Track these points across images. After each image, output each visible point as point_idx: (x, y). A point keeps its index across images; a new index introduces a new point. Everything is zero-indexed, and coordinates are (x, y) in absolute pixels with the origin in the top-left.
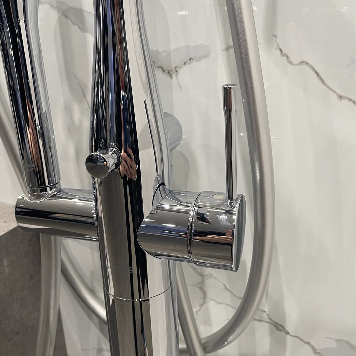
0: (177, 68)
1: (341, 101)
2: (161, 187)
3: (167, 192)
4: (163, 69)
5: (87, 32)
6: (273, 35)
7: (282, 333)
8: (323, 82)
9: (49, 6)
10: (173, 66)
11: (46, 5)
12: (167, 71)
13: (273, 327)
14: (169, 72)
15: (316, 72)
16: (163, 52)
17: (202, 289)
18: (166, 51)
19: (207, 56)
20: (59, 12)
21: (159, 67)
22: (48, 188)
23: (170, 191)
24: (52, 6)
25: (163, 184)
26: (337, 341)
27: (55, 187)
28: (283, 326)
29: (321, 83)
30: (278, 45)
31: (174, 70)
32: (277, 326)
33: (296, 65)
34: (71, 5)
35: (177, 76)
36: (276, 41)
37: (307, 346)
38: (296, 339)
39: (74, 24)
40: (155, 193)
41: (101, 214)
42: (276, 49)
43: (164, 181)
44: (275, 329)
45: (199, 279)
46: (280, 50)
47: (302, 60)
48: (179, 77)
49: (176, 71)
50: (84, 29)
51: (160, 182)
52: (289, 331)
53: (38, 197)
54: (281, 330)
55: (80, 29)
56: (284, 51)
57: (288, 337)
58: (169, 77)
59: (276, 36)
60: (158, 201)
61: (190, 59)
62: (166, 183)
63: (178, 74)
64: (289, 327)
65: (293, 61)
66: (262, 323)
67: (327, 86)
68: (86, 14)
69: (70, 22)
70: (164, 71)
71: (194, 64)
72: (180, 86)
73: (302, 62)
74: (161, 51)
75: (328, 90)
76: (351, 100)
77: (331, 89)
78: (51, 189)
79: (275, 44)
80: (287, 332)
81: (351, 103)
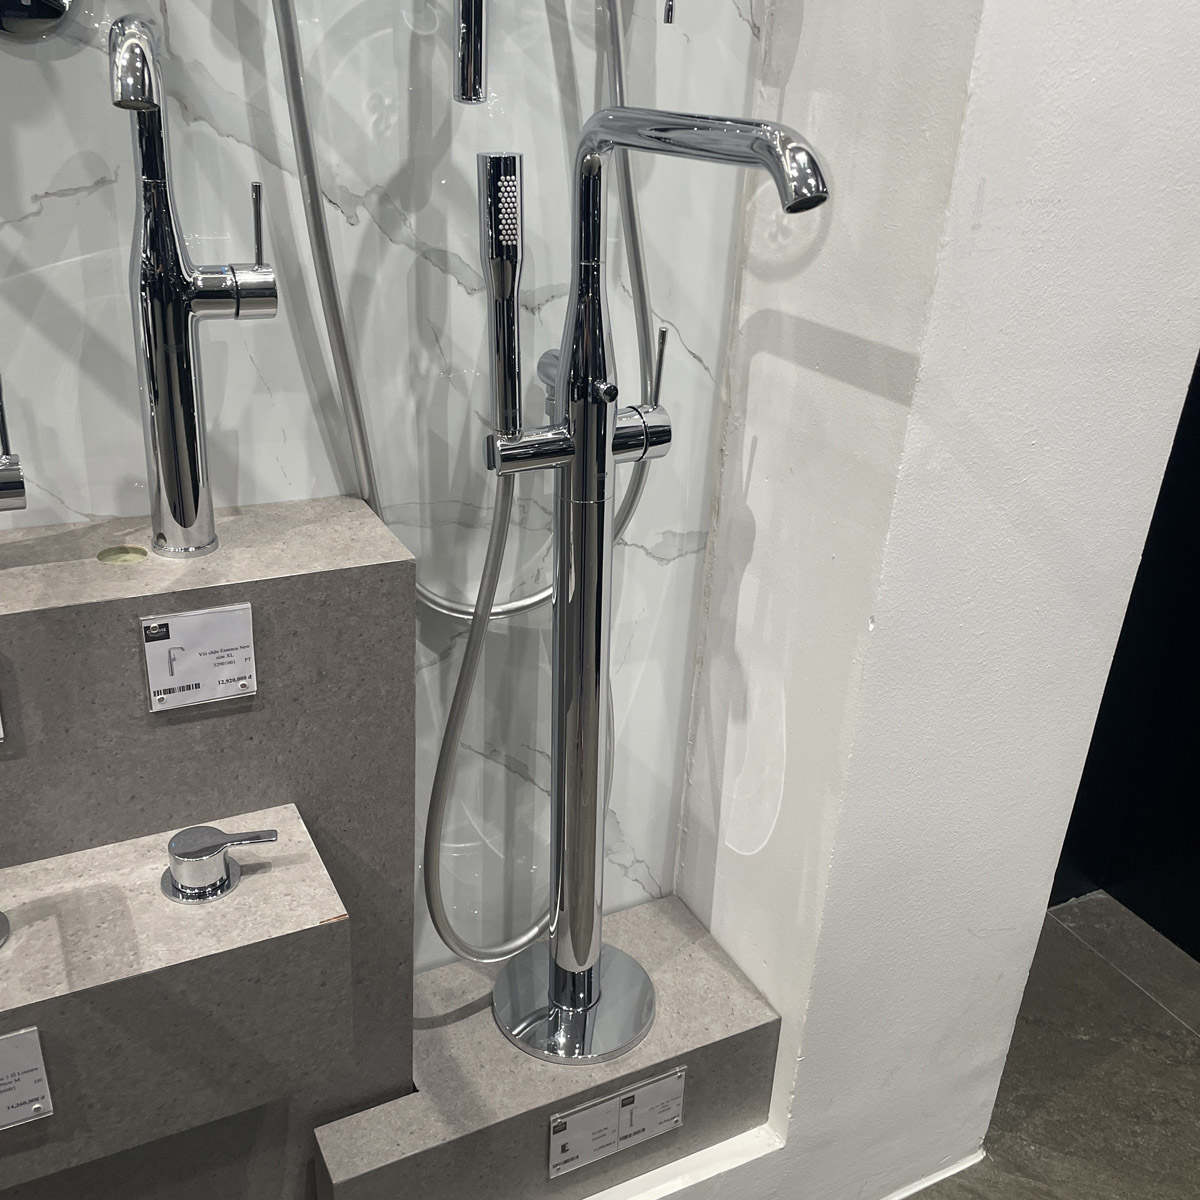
0: (539, 306)
5: (450, 273)
9: (405, 247)
11: (402, 245)
12: (531, 308)
14: (532, 310)
16: (528, 291)
18: (531, 290)
20: (417, 253)
21: (523, 305)
24: (409, 246)
26: (664, 533)
30: (621, 283)
31: (537, 308)
34: (433, 246)
35: (539, 313)
36: (620, 280)
37: (640, 549)
38: (633, 547)
39: (435, 265)
42: (620, 286)
46: (623, 286)
48: (541, 313)
49: (539, 309)
54: (620, 544)
55: (441, 270)
57: (626, 547)
58: (532, 314)
59: (620, 276)
61: (552, 296)
64: (627, 539)
69: (431, 263)
70: (527, 308)
71: (556, 301)
72: (541, 321)
80: (625, 544)
81: (669, 325)
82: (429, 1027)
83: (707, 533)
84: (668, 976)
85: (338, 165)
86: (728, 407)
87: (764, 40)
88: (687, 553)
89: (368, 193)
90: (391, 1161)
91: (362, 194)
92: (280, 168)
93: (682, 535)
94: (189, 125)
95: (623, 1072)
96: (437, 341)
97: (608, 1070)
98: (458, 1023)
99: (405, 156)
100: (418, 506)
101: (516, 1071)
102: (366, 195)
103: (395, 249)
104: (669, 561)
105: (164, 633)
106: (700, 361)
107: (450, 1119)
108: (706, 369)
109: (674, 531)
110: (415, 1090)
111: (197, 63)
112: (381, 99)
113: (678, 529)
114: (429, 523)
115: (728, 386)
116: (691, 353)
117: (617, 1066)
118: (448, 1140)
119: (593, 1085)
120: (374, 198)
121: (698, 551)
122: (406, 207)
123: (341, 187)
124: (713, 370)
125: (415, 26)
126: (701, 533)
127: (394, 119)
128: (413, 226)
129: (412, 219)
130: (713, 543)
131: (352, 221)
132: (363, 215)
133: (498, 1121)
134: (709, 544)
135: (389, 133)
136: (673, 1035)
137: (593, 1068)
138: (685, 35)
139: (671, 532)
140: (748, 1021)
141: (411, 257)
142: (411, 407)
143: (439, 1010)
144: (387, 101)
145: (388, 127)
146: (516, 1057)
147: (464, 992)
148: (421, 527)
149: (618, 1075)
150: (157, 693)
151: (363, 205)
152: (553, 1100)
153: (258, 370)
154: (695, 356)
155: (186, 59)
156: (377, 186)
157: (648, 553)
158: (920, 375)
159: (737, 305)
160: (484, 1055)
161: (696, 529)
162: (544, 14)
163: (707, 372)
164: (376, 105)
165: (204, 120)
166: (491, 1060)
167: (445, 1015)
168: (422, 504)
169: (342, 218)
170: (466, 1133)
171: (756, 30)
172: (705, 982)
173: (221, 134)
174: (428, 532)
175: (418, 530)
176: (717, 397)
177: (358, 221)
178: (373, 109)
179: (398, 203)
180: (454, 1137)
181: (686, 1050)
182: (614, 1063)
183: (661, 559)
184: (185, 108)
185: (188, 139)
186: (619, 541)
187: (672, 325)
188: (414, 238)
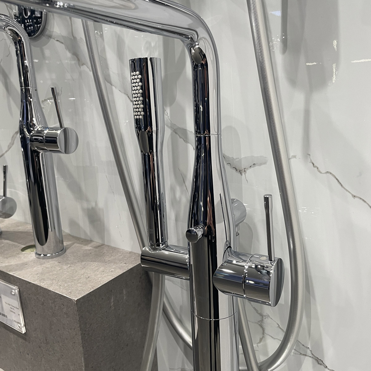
0: (245, 169)
1: (354, 199)
2: (229, 249)
3: (233, 252)
4: (236, 169)
5: (189, 143)
6: (308, 154)
7: (322, 367)
8: (342, 185)
10: (243, 168)
12: (239, 171)
13: (315, 361)
14: (240, 171)
15: (337, 179)
16: (236, 159)
17: (261, 326)
18: (238, 158)
19: (265, 163)
20: (171, 130)
21: (234, 168)
22: (161, 244)
23: (235, 252)
25: (230, 247)
27: (165, 244)
28: (322, 361)
29: (340, 186)
30: (311, 160)
31: (243, 170)
32: (318, 361)
33: (324, 173)
34: (179, 127)
35: (245, 174)
36: (310, 158)
39: (180, 137)
40: (225, 252)
41: (192, 263)
42: (310, 163)
43: (230, 245)
44: (316, 363)
45: (259, 318)
46: (313, 163)
47: (327, 171)
48: (246, 174)
49: (245, 171)
50: (187, 141)
51: (228, 246)
52: (327, 366)
53: (155, 249)
54: (321, 364)
55: (184, 141)
56: (315, 164)
58: (240, 174)
59: (309, 155)
60: (226, 258)
61: (254, 164)
62: (232, 246)
63: (246, 173)
64: (326, 364)
65: (321, 171)
66: (307, 357)
67: (344, 188)
68: (188, 132)
69: (178, 136)
70: (237, 170)
71: (257, 167)
72: (247, 180)
73: (327, 172)
74: (235, 158)
75: (346, 191)
76: (361, 198)
77: (347, 190)
78: (163, 245)
79: (310, 160)
80: (325, 366)
81: (362, 201)
92: (111, 85)
94: (80, 68)
96: (184, 182)
112: (150, 44)
128: (169, 115)
144: (153, 45)
153: (109, 182)
155: (78, 38)
165: (85, 64)
184: (79, 60)
185: (80, 73)
186: (319, 361)
187: (365, 202)
188: (169, 121)
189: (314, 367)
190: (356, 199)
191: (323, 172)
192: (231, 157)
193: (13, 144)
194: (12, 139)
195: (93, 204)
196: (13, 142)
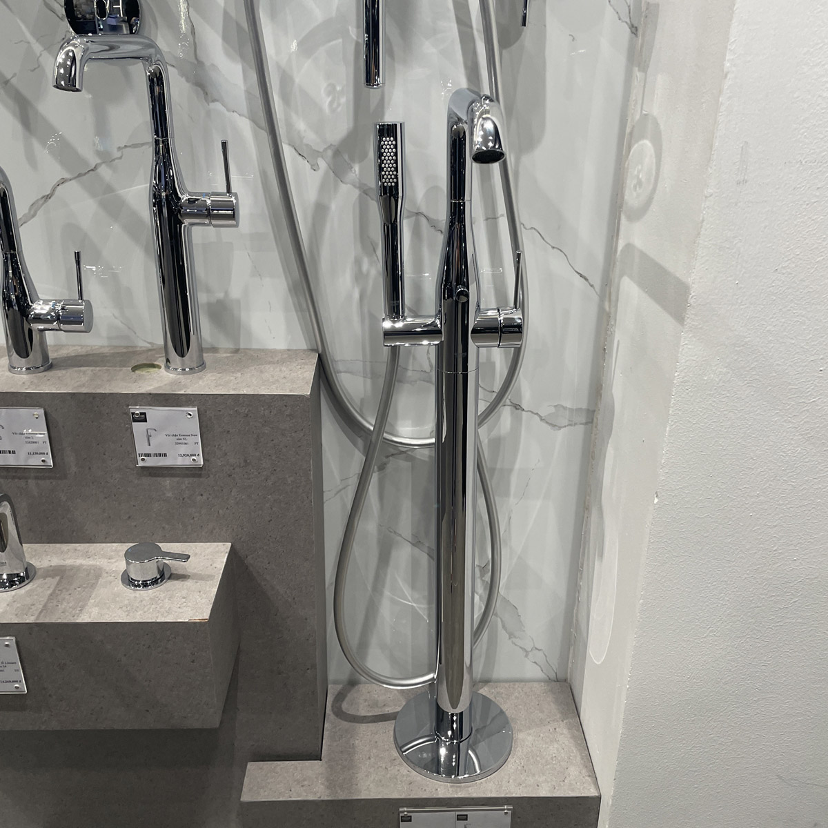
1: (553, 250)
4: (441, 231)
7: (519, 411)
8: (543, 239)
9: (352, 187)
11: (349, 185)
13: (513, 408)
15: (539, 234)
16: (442, 220)
20: (360, 191)
21: (439, 230)
24: (355, 186)
26: (555, 406)
28: (520, 406)
34: (371, 186)
37: (536, 416)
38: (530, 413)
39: (373, 199)
44: (515, 409)
52: (524, 408)
54: (518, 409)
56: (521, 222)
57: (524, 412)
64: (524, 406)
66: (508, 407)
67: (545, 241)
69: (370, 198)
73: (531, 228)
76: (559, 249)
77: (547, 243)
80: (522, 409)
81: (559, 251)
82: (350, 721)
83: (594, 411)
84: (530, 738)
85: (305, 131)
86: (609, 315)
87: (640, 37)
88: (575, 424)
89: (325, 150)
90: (281, 799)
91: (321, 150)
93: (571, 410)
94: (209, 105)
95: (461, 794)
96: (375, 251)
97: (450, 789)
98: (370, 724)
99: (351, 125)
100: (362, 363)
101: (389, 769)
102: (324, 151)
103: (344, 188)
104: (560, 428)
105: (143, 418)
106: (586, 279)
107: (331, 784)
108: (592, 286)
109: (565, 405)
110: (321, 760)
111: (213, 65)
112: (334, 87)
113: (568, 405)
114: (369, 375)
115: (610, 301)
116: (577, 272)
117: (459, 789)
118: (322, 798)
119: (435, 796)
120: (330, 153)
121: (586, 423)
122: (352, 159)
123: (307, 145)
124: (598, 287)
125: (357, 37)
126: (588, 410)
127: (343, 100)
128: (357, 172)
129: (356, 168)
130: (597, 419)
131: (315, 168)
132: (322, 164)
133: (359, 798)
134: (595, 419)
135: (339, 109)
136: (511, 781)
137: (441, 785)
138: (570, 35)
139: (563, 407)
140: (573, 790)
141: (356, 193)
142: (356, 295)
143: (363, 712)
144: (338, 88)
145: (339, 105)
146: (395, 760)
147: (384, 705)
148: (364, 377)
149: (456, 796)
150: (141, 455)
151: (323, 158)
152: (403, 797)
153: (252, 262)
154: (581, 276)
155: (207, 64)
156: (331, 145)
157: (542, 419)
158: (691, 301)
159: (617, 239)
160: (375, 751)
161: (584, 406)
162: (454, 26)
163: (592, 288)
164: (331, 90)
165: (218, 101)
166: (378, 756)
167: (365, 716)
168: (364, 362)
169: (308, 166)
170: (336, 798)
171: (634, 30)
172: (555, 751)
173: (228, 110)
174: (369, 381)
175: (361, 379)
176: (601, 309)
177: (319, 168)
178: (329, 94)
179: (346, 157)
180: (326, 798)
181: (514, 795)
182: (457, 787)
183: (553, 426)
184: (206, 94)
185: (208, 113)
186: (517, 407)
187: (561, 251)
188: (358, 180)
189: (512, 413)
190: (555, 250)
191: (528, 228)
192: (435, 218)
193: (33, 216)
194: (30, 209)
195: (221, 295)
196: (32, 212)
